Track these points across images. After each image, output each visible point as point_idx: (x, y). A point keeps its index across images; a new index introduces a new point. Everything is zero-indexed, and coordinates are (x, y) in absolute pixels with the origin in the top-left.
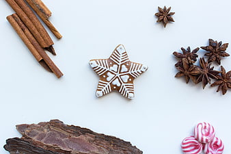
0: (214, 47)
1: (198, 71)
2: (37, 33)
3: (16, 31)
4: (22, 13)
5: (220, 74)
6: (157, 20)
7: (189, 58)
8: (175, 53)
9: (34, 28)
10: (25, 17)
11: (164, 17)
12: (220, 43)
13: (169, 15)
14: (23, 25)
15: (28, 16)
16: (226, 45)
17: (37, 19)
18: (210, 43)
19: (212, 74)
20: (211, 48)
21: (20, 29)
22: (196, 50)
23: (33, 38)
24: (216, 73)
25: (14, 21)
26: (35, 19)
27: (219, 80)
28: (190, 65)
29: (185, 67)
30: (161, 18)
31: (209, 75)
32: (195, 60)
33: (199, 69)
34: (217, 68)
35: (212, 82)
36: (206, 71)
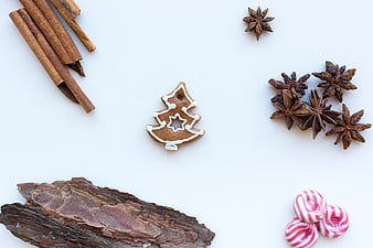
0: (334, 75)
1: (307, 110)
2: (56, 40)
3: (24, 35)
4: (34, 8)
5: (340, 117)
6: (246, 28)
7: (293, 90)
8: (271, 81)
9: (52, 33)
10: (39, 14)
11: (258, 24)
12: (343, 69)
13: (265, 21)
14: (35, 28)
15: (44, 14)
16: (353, 72)
17: (57, 18)
18: (327, 67)
19: (329, 115)
20: (328, 75)
21: (30, 33)
22: (305, 78)
23: (49, 48)
24: (335, 115)
25: (21, 20)
26: (54, 18)
27: (339, 125)
28: (294, 100)
29: (287, 103)
30: (253, 25)
31: (323, 118)
32: (303, 94)
33: (307, 107)
34: (336, 108)
35: (328, 128)
36: (319, 111)
